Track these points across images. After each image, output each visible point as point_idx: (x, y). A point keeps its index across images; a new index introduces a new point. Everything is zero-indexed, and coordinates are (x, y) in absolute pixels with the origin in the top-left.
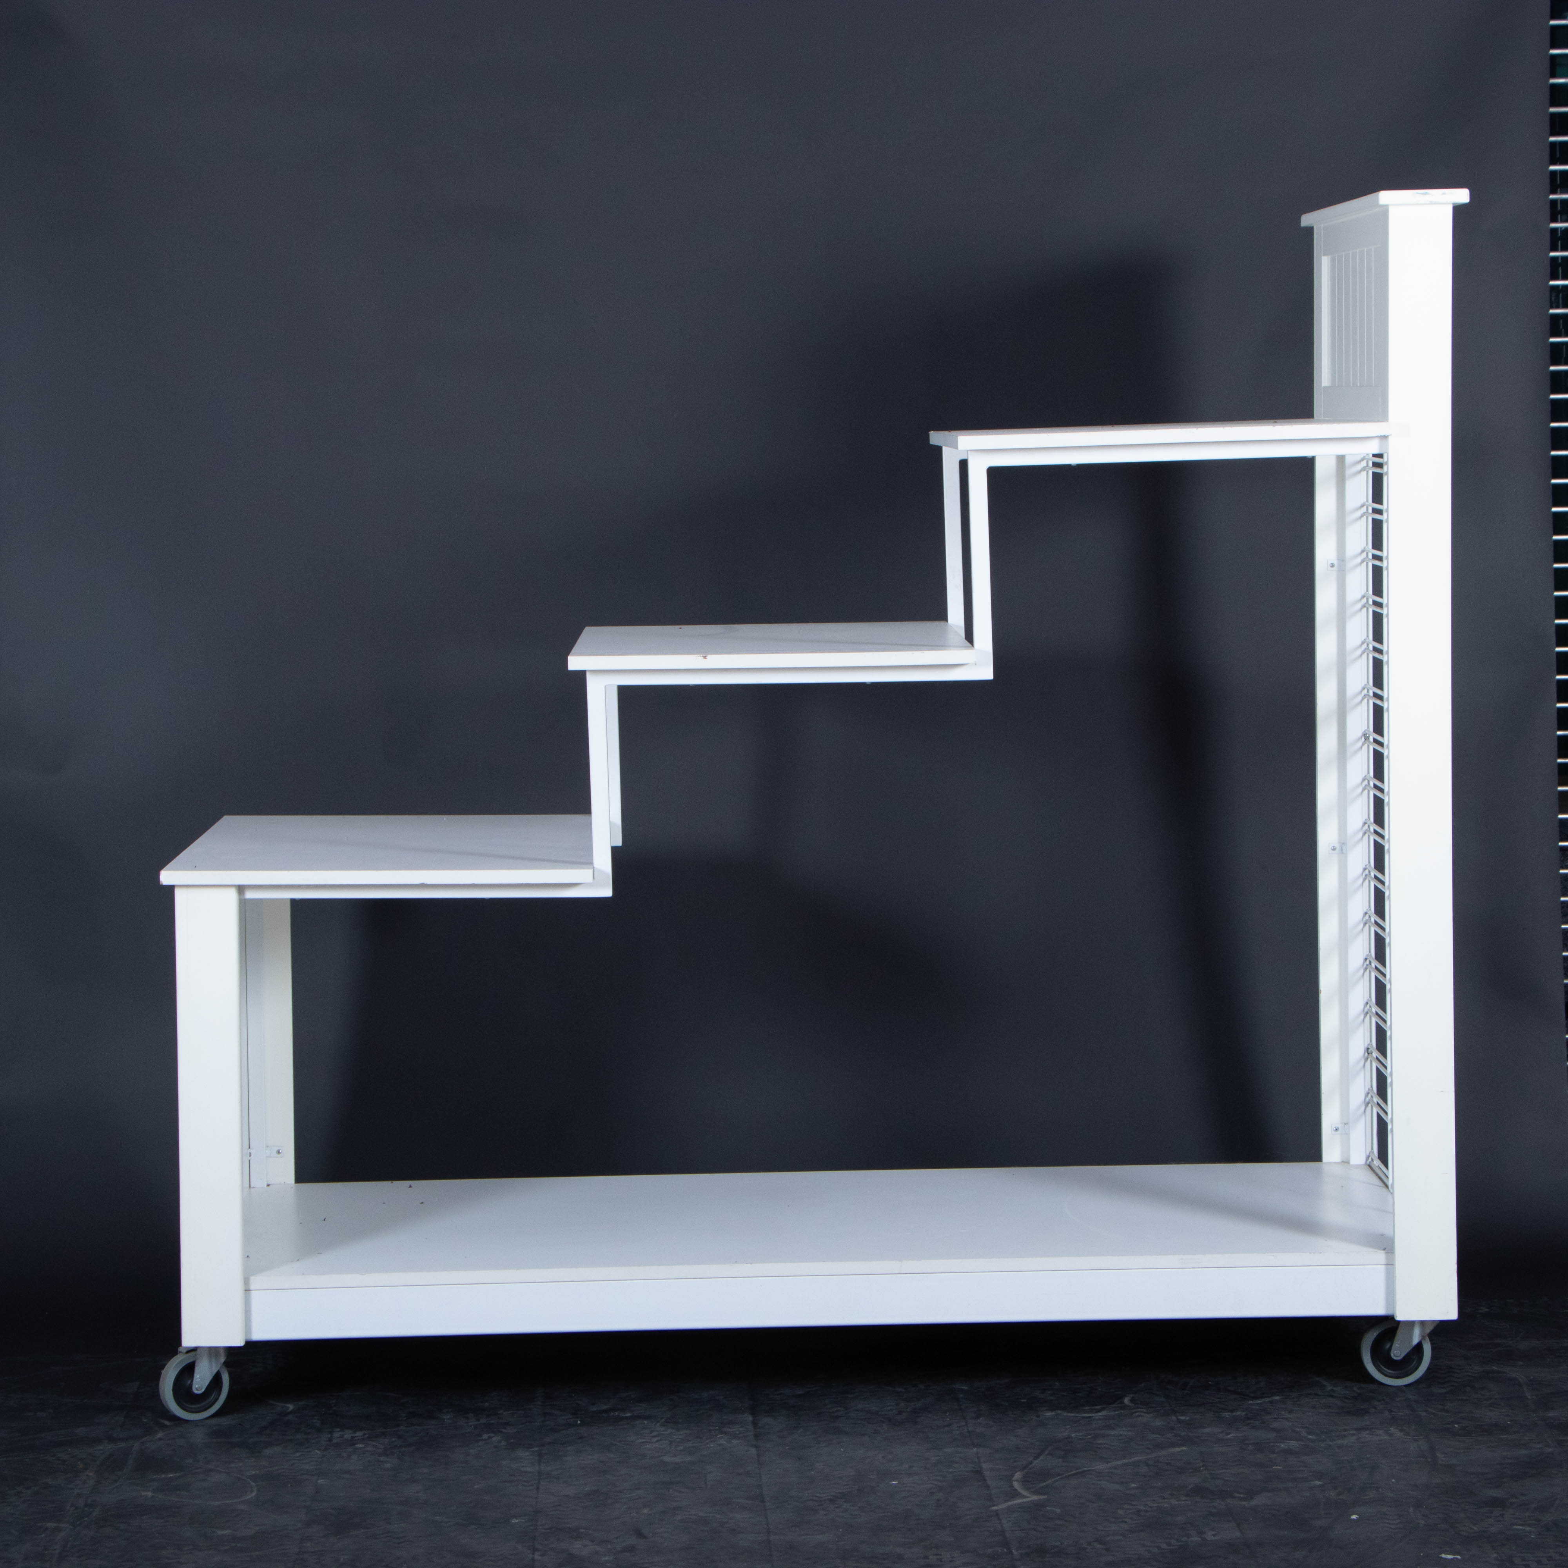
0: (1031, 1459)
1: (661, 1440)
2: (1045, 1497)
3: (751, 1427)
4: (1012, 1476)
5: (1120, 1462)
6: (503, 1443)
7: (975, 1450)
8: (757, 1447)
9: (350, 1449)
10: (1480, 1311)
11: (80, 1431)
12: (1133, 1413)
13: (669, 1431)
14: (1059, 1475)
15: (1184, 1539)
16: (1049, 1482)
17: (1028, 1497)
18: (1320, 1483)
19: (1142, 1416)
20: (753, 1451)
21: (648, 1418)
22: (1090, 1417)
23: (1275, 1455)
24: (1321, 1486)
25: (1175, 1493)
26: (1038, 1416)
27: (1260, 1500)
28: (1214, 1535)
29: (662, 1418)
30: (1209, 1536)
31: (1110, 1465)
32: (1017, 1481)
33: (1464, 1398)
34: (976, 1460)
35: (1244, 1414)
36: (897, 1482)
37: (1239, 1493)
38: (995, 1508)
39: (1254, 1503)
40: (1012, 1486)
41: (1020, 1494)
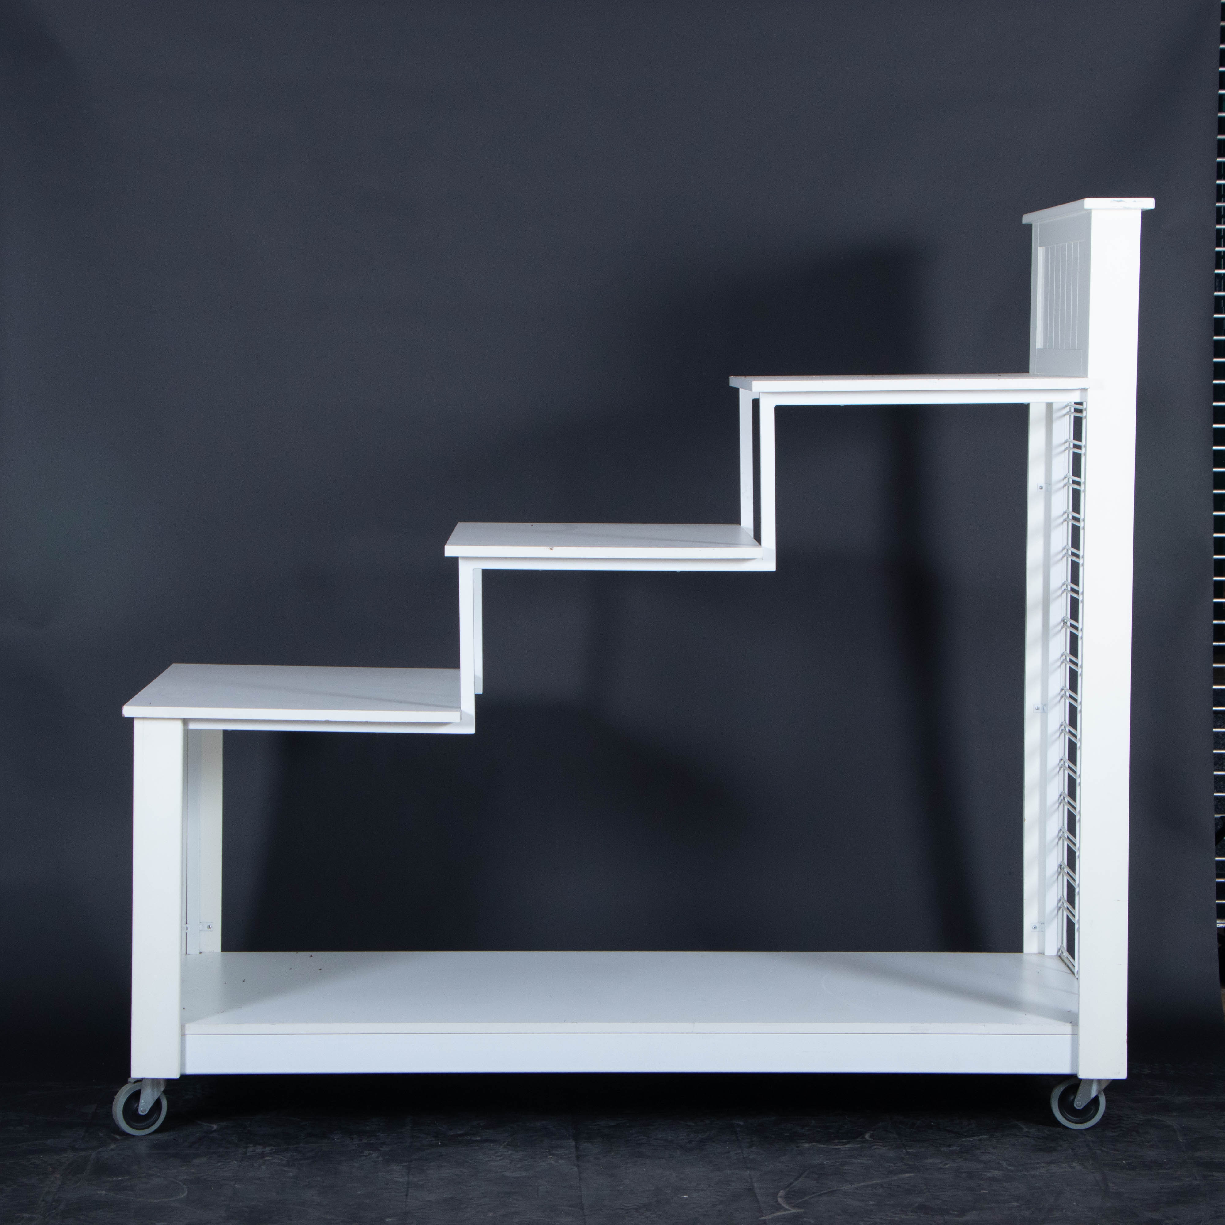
0: (792, 1180)
1: (503, 1159)
2: (802, 1210)
3: (573, 1150)
4: (777, 1193)
5: (862, 1184)
6: (380, 1159)
7: (748, 1172)
8: (578, 1166)
9: (261, 1161)
10: (1144, 1072)
11: (50, 1142)
12: (873, 1146)
13: (510, 1152)
14: (814, 1193)
16: (806, 1198)
17: (789, 1210)
18: (1017, 1204)
19: (878, 1148)
20: (575, 1169)
21: (493, 1141)
22: (839, 1148)
23: (982, 1182)
24: (1017, 1206)
25: (904, 1209)
26: (798, 1147)
27: (970, 1217)
29: (504, 1142)
31: (853, 1186)
32: (781, 1197)
33: (1131, 1140)
34: (749, 1180)
35: (959, 1148)
36: (687, 1196)
37: (954, 1211)
38: (764, 1218)
39: (965, 1218)
40: (777, 1201)
41: (783, 1207)
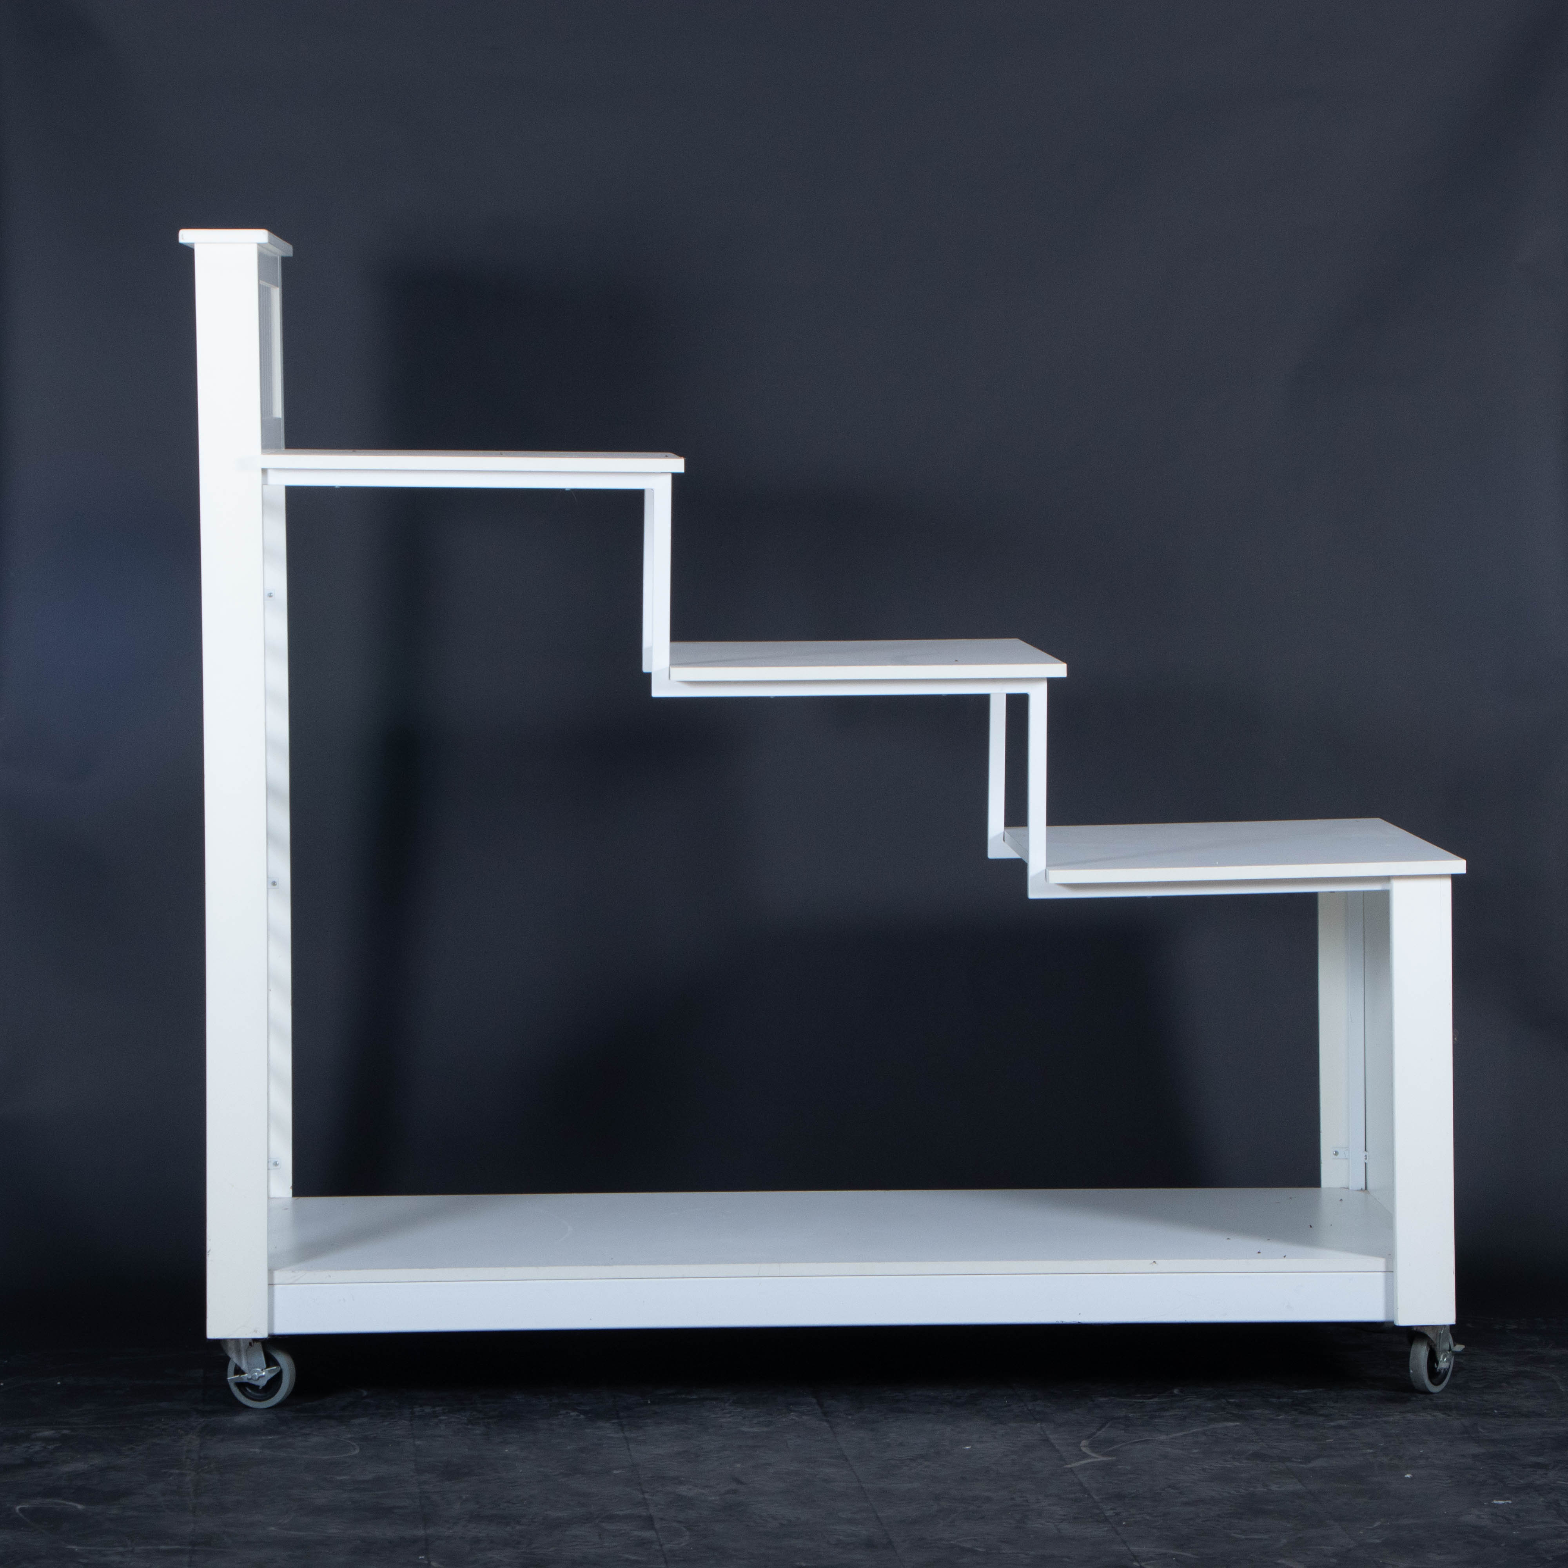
0: (1094, 1430)
1: (733, 1416)
2: (1114, 1458)
3: (817, 1407)
4: (1080, 1443)
5: (1181, 1434)
6: (582, 1416)
7: (1038, 1424)
8: (827, 1421)
9: (436, 1420)
10: (1509, 1328)
11: (164, 1405)
12: (1185, 1399)
13: (739, 1410)
14: (1123, 1442)
15: (1252, 1489)
16: (1115, 1447)
17: (1097, 1458)
18: (1372, 1451)
19: (1192, 1400)
20: (825, 1424)
21: (715, 1399)
22: (1144, 1402)
23: (1326, 1430)
24: (1372, 1453)
25: (1236, 1457)
26: (1093, 1401)
27: (1317, 1463)
28: (1279, 1488)
29: (729, 1400)
30: (1274, 1488)
31: (1170, 1436)
32: (1084, 1446)
33: (1501, 1391)
34: (1042, 1433)
35: (1290, 1401)
36: (970, 1447)
37: (1296, 1458)
38: (1069, 1466)
39: (1311, 1465)
40: (1081, 1450)
41: (1090, 1456)
